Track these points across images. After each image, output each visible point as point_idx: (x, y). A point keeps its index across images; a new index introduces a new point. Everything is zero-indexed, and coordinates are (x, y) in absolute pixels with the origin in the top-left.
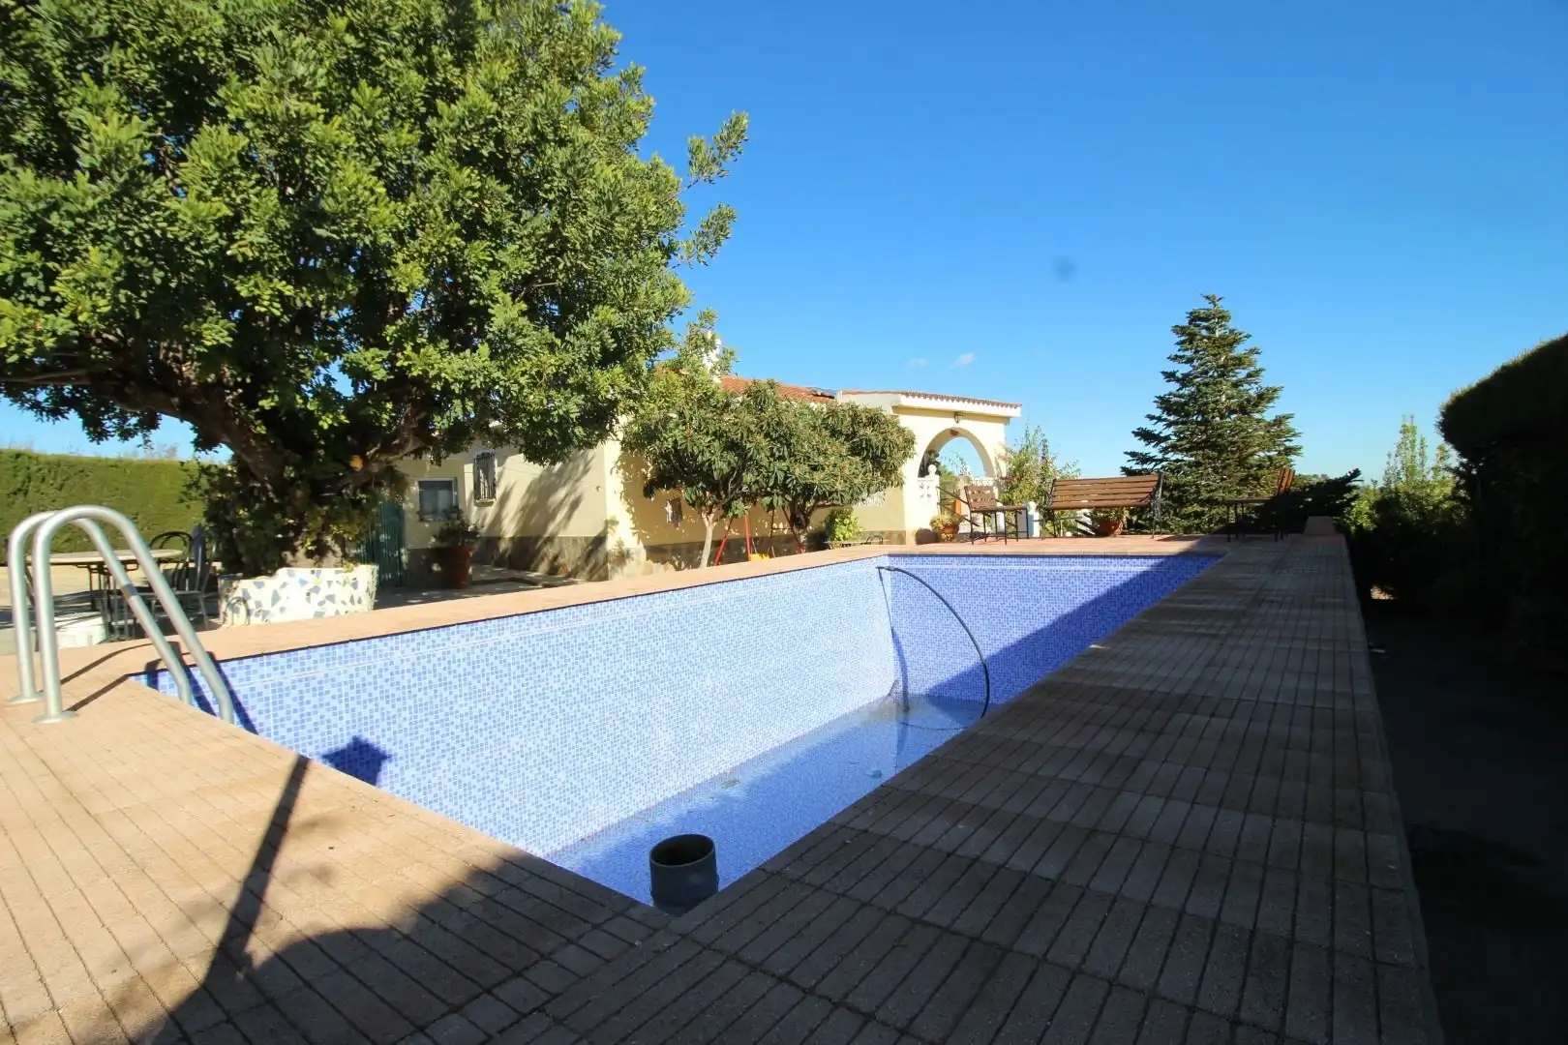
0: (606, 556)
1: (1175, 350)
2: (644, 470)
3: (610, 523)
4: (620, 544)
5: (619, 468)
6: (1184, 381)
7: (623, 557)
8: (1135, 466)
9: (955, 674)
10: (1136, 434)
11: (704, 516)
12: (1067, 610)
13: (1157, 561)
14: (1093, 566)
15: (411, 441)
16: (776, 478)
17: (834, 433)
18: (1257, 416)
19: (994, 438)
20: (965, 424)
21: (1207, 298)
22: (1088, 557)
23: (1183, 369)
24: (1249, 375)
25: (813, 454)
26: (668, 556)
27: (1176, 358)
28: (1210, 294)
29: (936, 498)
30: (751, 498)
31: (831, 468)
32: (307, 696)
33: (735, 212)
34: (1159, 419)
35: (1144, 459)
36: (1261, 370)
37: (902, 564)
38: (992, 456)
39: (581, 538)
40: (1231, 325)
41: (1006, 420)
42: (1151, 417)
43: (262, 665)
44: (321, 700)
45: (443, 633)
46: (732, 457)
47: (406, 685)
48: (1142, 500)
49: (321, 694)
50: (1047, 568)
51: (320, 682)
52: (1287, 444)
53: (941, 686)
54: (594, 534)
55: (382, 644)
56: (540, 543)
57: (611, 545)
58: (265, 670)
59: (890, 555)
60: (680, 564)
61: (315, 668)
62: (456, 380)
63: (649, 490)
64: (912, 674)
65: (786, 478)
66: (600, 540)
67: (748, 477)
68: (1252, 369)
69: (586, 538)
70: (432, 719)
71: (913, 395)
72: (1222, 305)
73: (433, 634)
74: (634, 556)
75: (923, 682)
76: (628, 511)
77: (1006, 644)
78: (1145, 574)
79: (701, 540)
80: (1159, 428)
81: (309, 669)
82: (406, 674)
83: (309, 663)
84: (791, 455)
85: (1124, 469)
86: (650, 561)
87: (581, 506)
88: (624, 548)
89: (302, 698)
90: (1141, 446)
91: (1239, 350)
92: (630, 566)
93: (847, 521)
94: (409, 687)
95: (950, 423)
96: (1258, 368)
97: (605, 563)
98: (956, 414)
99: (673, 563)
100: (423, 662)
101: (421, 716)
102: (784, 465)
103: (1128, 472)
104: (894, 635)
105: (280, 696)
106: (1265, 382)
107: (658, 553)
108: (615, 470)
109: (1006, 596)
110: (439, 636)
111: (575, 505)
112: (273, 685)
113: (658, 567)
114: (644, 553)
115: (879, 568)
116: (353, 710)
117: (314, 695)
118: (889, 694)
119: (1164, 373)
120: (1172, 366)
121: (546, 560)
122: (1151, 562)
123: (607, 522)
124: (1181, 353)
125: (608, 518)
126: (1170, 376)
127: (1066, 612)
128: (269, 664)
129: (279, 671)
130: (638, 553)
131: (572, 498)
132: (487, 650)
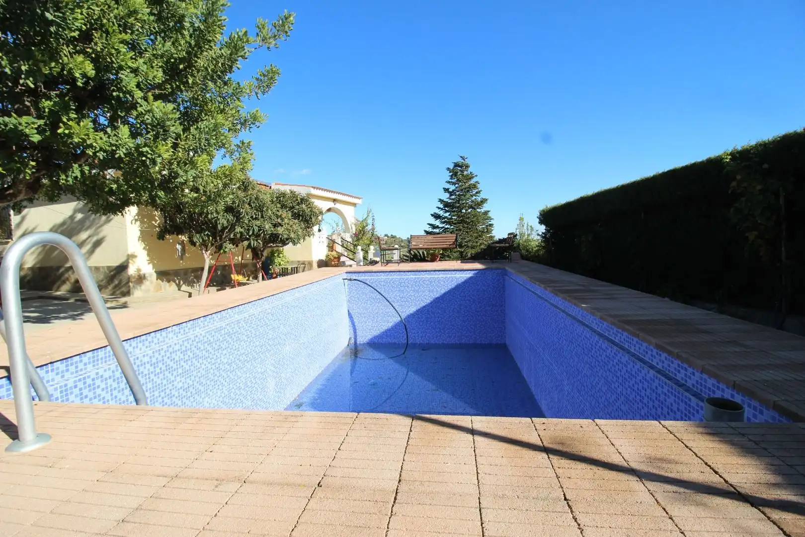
0: (129, 278)
1: (448, 179)
2: (154, 222)
3: (133, 256)
4: (139, 270)
5: (136, 220)
6: (451, 193)
7: (141, 279)
8: (430, 230)
9: (382, 331)
10: (432, 215)
11: (204, 252)
12: (438, 295)
13: (476, 272)
14: (449, 275)
15: (24, 192)
16: (254, 230)
17: (283, 206)
18: (478, 210)
19: (350, 214)
20: (338, 206)
21: (461, 157)
22: (447, 271)
23: (452, 188)
24: (477, 193)
25: (273, 217)
26: (171, 278)
27: (449, 182)
28: (463, 156)
29: (326, 244)
30: (234, 242)
31: (287, 225)
32: (85, 392)
33: (280, 71)
34: (442, 209)
35: (434, 227)
36: (481, 191)
37: (354, 277)
38: (349, 223)
39: (103, 267)
40: (470, 170)
41: (354, 205)
42: (439, 208)
43: (47, 372)
44: (95, 393)
45: (164, 333)
46: (230, 217)
47: (147, 373)
48: (450, 245)
49: (94, 389)
50: (428, 276)
51: (93, 380)
52: (490, 223)
53: (376, 337)
54: (115, 263)
55: (128, 344)
56: (61, 271)
57: (132, 271)
58: (51, 375)
59: (346, 273)
60: (179, 282)
61: (85, 369)
62: (101, 149)
63: (161, 236)
64: (359, 333)
65: (259, 230)
66: (123, 268)
67: (238, 229)
68: (477, 190)
69: (109, 267)
70: (162, 394)
71: (317, 188)
72: (467, 161)
73: (158, 334)
74: (149, 278)
75: (364, 337)
76: (144, 248)
77: (408, 313)
78: (471, 278)
79: (202, 266)
80: (441, 213)
81: (81, 370)
82: (147, 365)
83: (81, 366)
84: (262, 217)
85: (426, 231)
86: (159, 281)
87: (104, 245)
88: (142, 273)
89: (81, 394)
90: (433, 221)
91: (472, 182)
92: (146, 284)
93: (281, 255)
94: (149, 374)
95: (330, 205)
96: (479, 190)
97: (128, 283)
98: (334, 200)
99: (175, 282)
100: (157, 355)
101: (156, 394)
102: (258, 223)
103: (427, 233)
104: (349, 314)
105: (67, 395)
106: (482, 196)
107: (164, 275)
108: (134, 222)
109: (409, 290)
110: (161, 335)
111: (98, 244)
112: (61, 387)
113: (165, 285)
114: (155, 275)
115: (344, 279)
116: (116, 397)
117: (90, 391)
118: (348, 345)
119: (444, 188)
120: (447, 186)
121: (68, 283)
122: (473, 272)
123: (128, 256)
124: (450, 181)
125: (130, 253)
126: (446, 190)
127: (436, 297)
128: (52, 370)
129: (60, 376)
130: (151, 275)
131: (95, 239)
132: (190, 342)
